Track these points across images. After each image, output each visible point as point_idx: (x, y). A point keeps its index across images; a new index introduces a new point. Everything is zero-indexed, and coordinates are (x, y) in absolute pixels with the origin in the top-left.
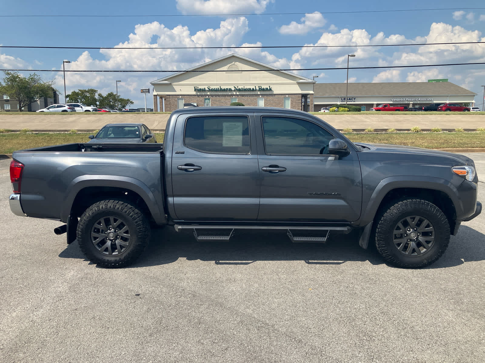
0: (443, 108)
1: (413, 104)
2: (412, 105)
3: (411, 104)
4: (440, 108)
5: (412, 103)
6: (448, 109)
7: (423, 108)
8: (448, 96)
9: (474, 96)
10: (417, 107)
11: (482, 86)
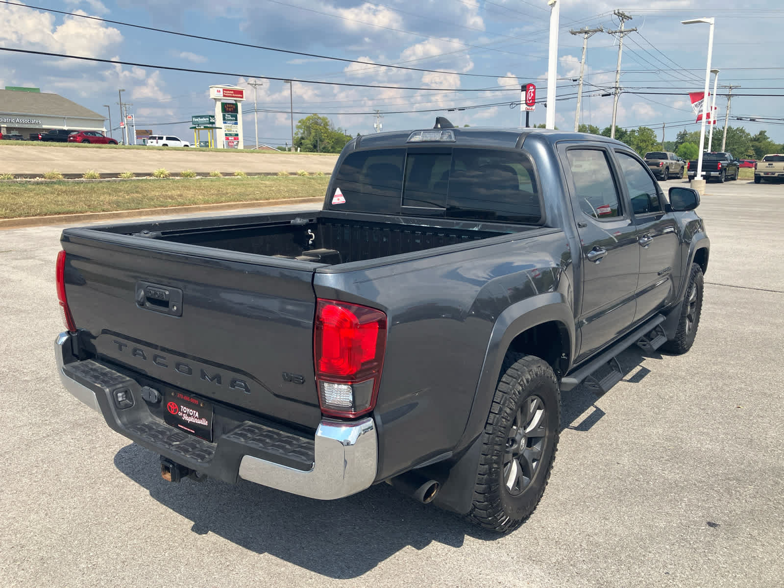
0: (77, 138)
1: (7, 128)
2: (5, 129)
3: (3, 127)
4: (71, 138)
5: (6, 126)
6: (86, 140)
7: (40, 137)
8: (64, 118)
9: (103, 120)
10: (14, 133)
11: (106, 106)
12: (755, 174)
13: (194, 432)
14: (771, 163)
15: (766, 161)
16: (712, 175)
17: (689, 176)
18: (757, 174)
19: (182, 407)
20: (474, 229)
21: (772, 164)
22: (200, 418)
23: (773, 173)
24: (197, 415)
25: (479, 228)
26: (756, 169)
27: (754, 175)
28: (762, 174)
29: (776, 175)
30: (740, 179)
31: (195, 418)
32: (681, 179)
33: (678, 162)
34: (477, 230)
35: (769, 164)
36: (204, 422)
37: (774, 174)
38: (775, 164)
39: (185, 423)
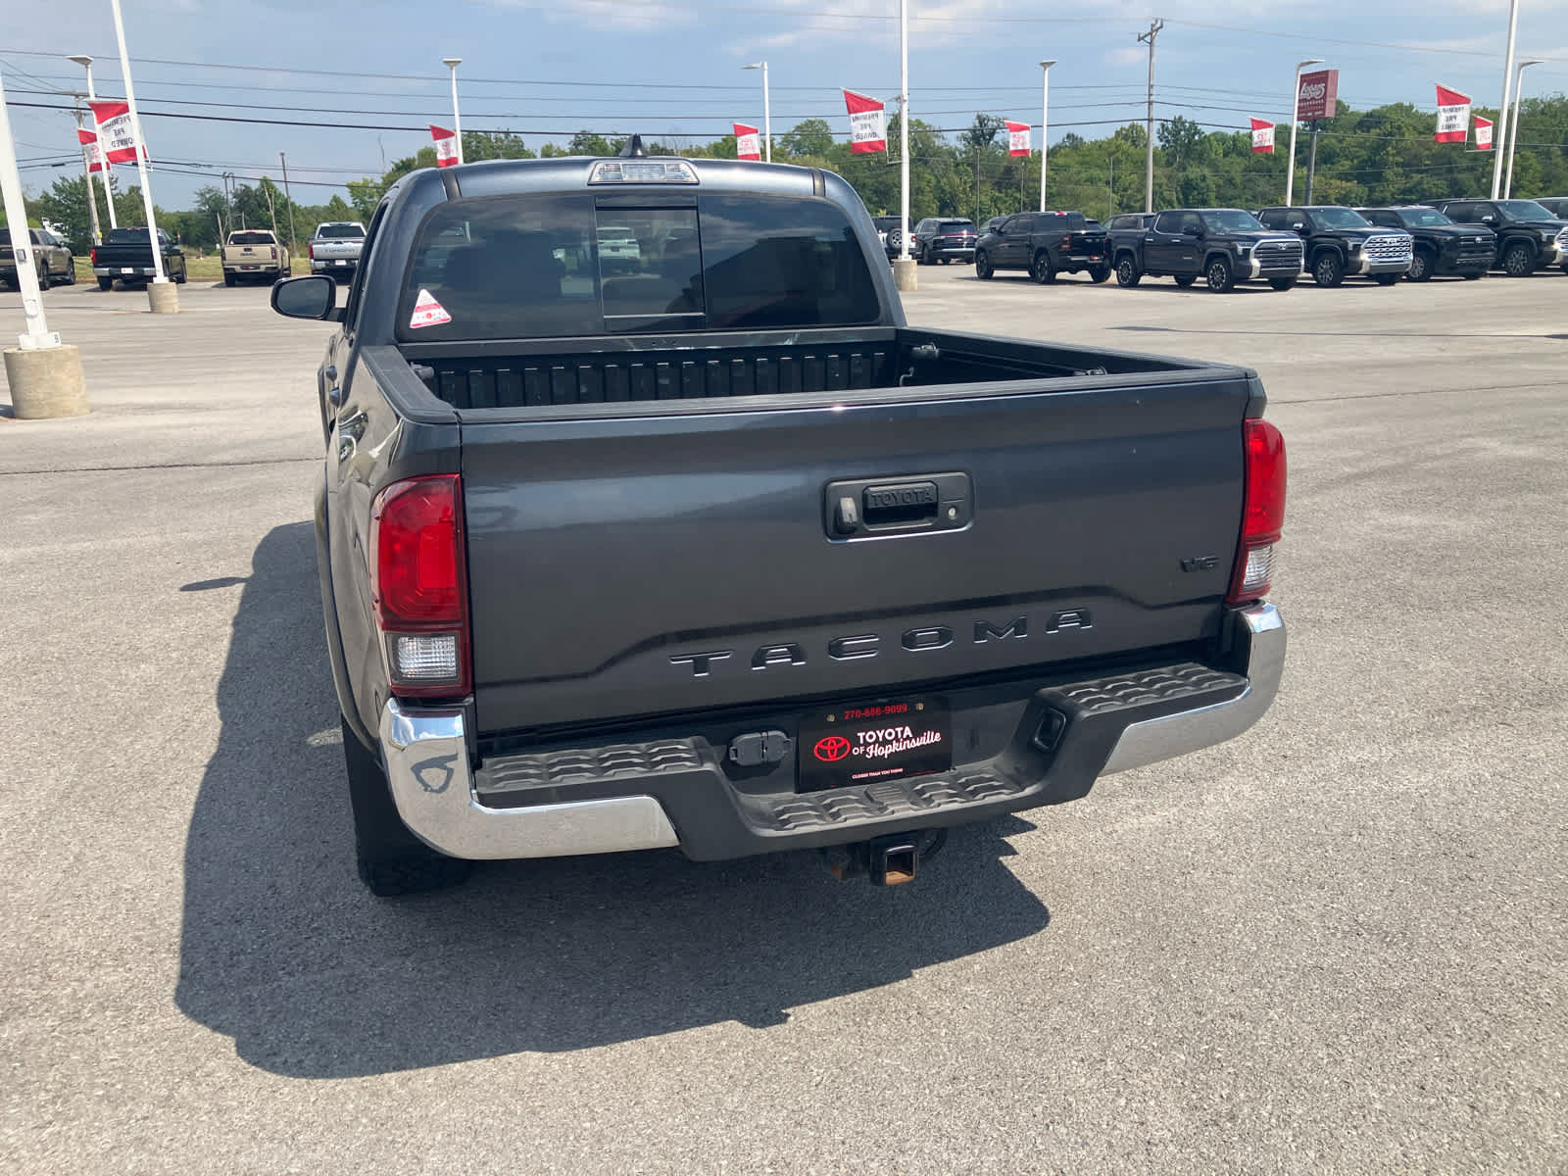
12: (225, 269)
13: (901, 770)
14: (249, 246)
15: (235, 243)
16: (146, 274)
17: (99, 277)
18: (228, 269)
19: (861, 735)
20: (786, 343)
21: (250, 250)
22: (917, 734)
23: (257, 266)
24: (908, 731)
25: (796, 340)
26: (224, 258)
27: (222, 270)
28: (238, 269)
29: (262, 268)
30: (190, 280)
31: (905, 740)
32: (73, 284)
33: (59, 250)
34: (791, 343)
35: (245, 250)
36: (932, 738)
37: (259, 268)
38: (257, 249)
39: (878, 763)
